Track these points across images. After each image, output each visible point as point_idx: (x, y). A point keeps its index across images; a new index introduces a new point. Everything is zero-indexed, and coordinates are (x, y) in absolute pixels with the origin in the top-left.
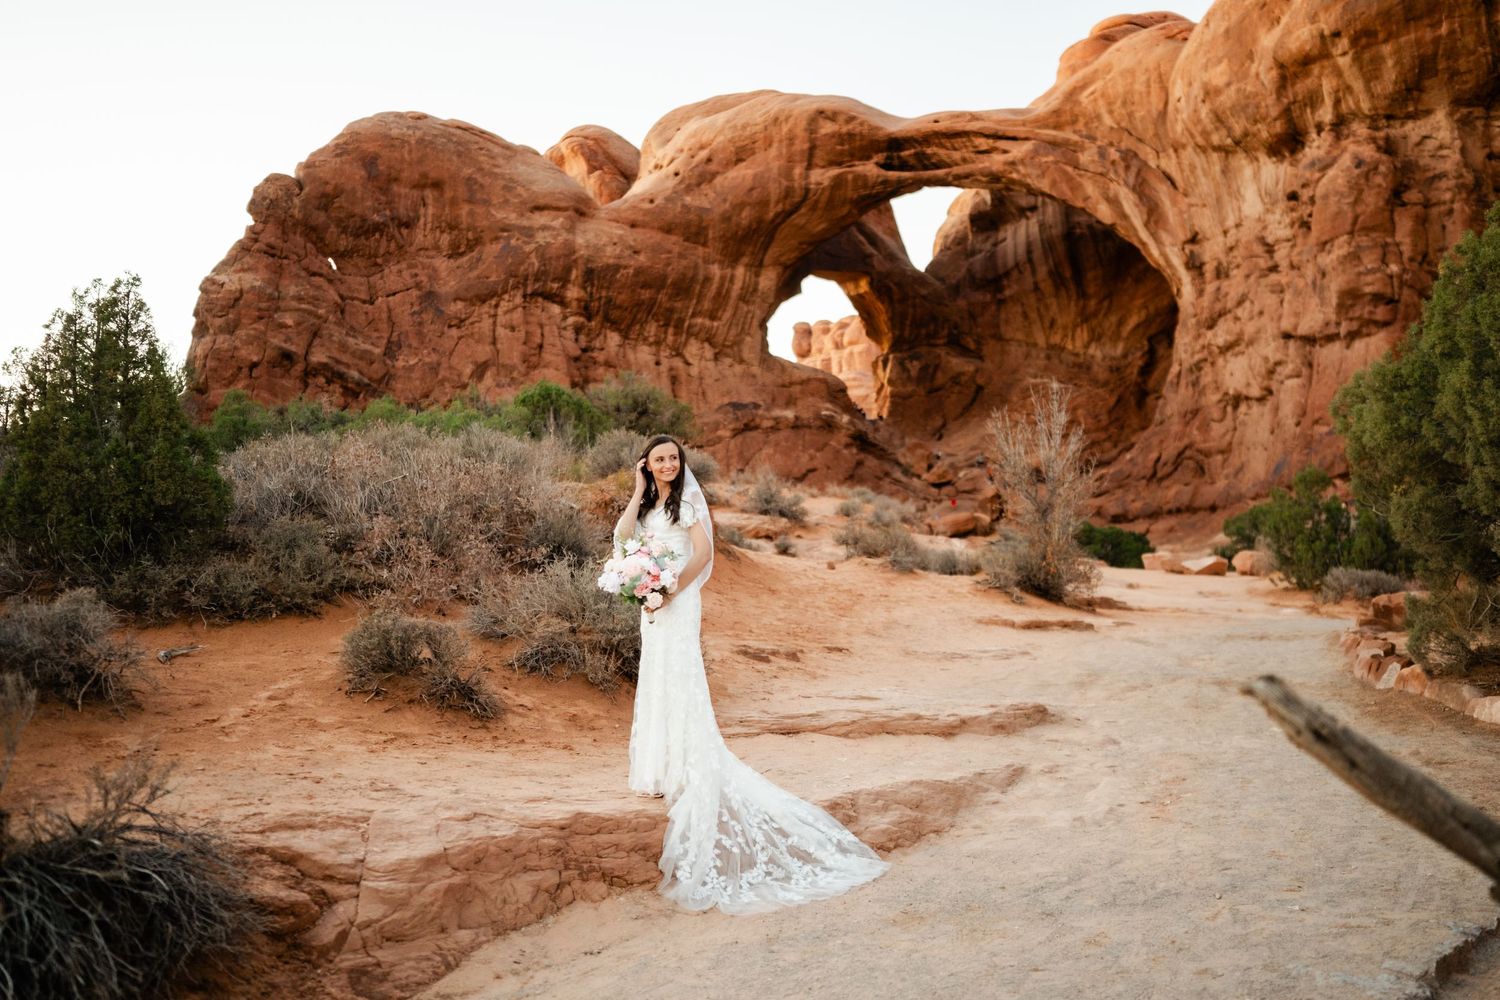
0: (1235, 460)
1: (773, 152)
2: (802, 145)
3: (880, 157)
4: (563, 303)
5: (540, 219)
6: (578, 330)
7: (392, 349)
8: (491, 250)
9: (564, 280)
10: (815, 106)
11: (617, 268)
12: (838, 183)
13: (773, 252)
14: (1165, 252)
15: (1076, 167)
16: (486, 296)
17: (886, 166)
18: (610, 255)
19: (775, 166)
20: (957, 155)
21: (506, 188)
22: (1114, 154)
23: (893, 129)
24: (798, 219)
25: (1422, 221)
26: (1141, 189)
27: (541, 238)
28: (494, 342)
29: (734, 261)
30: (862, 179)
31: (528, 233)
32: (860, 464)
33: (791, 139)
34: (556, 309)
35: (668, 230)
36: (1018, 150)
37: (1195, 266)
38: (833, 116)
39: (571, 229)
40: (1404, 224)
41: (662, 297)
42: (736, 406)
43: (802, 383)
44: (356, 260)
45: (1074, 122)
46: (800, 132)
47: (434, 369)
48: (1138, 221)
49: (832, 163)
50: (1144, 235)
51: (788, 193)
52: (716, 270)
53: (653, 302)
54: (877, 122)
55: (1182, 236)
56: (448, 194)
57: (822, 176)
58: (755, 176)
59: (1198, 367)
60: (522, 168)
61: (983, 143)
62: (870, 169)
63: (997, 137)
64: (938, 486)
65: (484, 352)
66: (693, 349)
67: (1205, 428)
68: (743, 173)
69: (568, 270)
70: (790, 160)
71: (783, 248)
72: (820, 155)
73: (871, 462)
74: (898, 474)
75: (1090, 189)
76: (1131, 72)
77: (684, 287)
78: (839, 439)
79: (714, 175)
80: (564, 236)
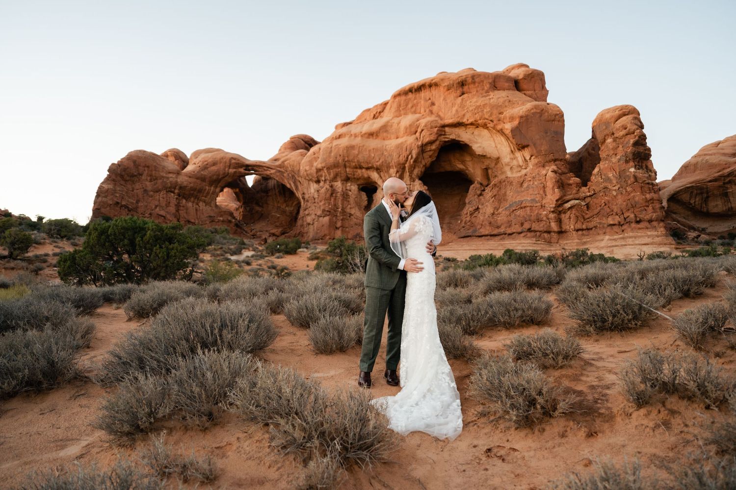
0: (308, 235)
1: (222, 165)
2: (228, 164)
3: (244, 168)
4: (174, 193)
5: (171, 175)
6: (177, 199)
7: (138, 201)
8: (160, 181)
9: (175, 188)
10: (231, 156)
11: (186, 187)
12: (235, 172)
13: (220, 184)
14: (299, 195)
15: (283, 176)
16: (157, 191)
17: (245, 170)
18: (185, 184)
19: (222, 168)
20: (260, 170)
21: (163, 168)
22: (290, 175)
23: (247, 163)
24: (226, 178)
25: (335, 199)
26: (295, 183)
27: (171, 179)
28: (159, 201)
29: (211, 186)
30: (240, 172)
31: (168, 178)
32: (236, 230)
33: (226, 163)
34: (172, 194)
35: (197, 178)
36: (273, 171)
37: (304, 198)
38: (235, 159)
39: (177, 178)
40: (332, 200)
41: (195, 193)
42: (210, 217)
43: (225, 212)
44: (130, 182)
45: (283, 167)
46: (228, 161)
47: (146, 206)
48: (294, 189)
49: (234, 168)
50: (295, 191)
51: (224, 173)
52: (207, 188)
53: (193, 194)
54: (244, 161)
55: (302, 193)
56: (150, 169)
57: (232, 171)
58: (217, 170)
59: (303, 217)
60: (166, 164)
61: (266, 169)
62: (242, 170)
63: (268, 168)
64: (253, 235)
65: (157, 203)
66: (201, 204)
67: (303, 228)
68: (214, 168)
69: (176, 186)
70: (225, 167)
71: (222, 183)
72: (231, 167)
73: (239, 230)
74: (244, 233)
75: (286, 181)
76: (294, 161)
77: (200, 191)
78: (232, 225)
79: (208, 168)
80: (175, 179)
